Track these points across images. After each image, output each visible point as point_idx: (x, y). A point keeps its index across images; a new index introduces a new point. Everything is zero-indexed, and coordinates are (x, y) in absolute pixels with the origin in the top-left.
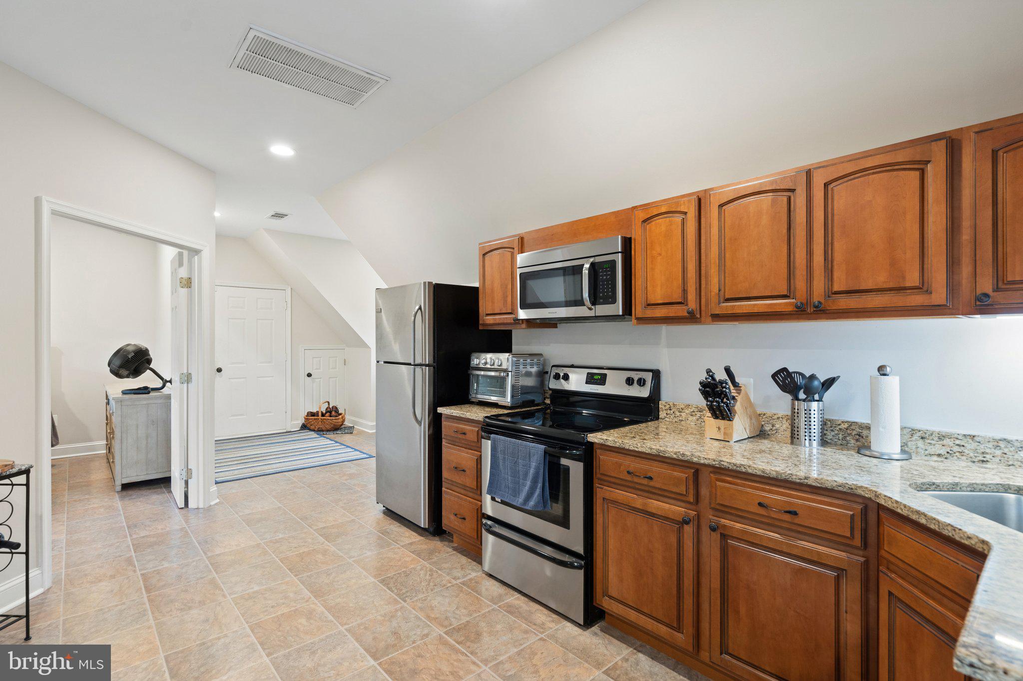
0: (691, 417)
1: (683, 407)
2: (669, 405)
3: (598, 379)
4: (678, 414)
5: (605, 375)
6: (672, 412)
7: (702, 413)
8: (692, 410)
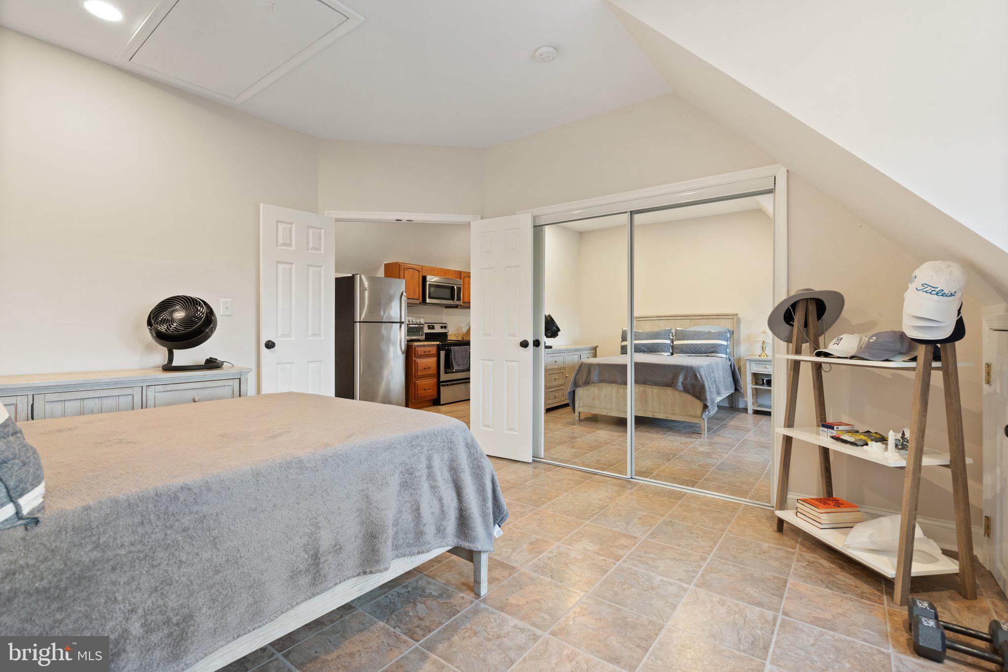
5: (434, 326)
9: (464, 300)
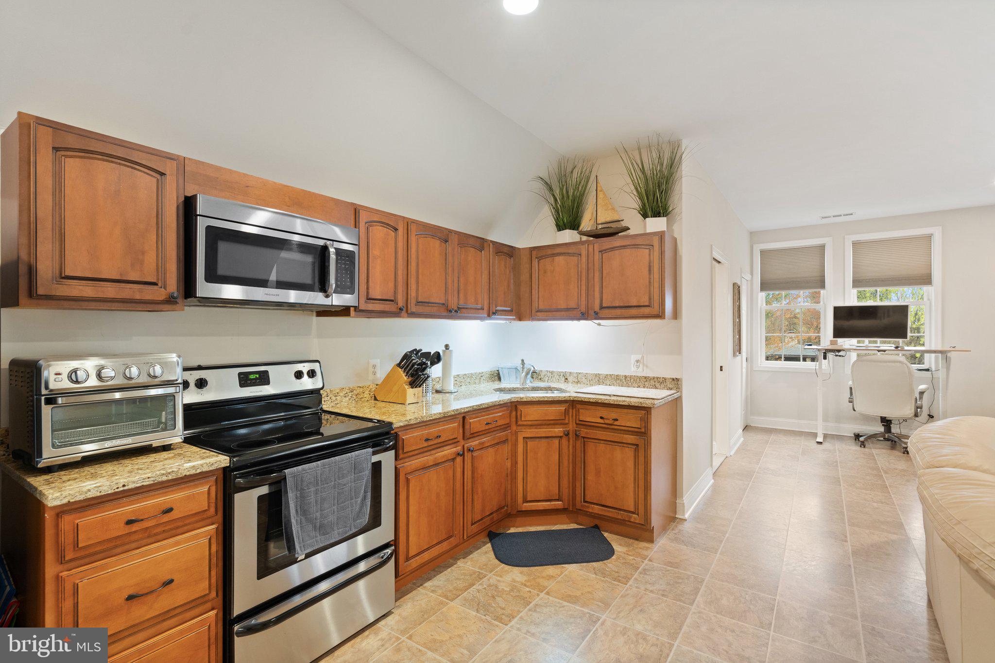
0: (345, 398)
1: (338, 391)
2: (326, 392)
3: (256, 379)
4: (334, 398)
5: (266, 372)
6: (329, 398)
7: (353, 393)
8: (345, 393)
9: (368, 293)
